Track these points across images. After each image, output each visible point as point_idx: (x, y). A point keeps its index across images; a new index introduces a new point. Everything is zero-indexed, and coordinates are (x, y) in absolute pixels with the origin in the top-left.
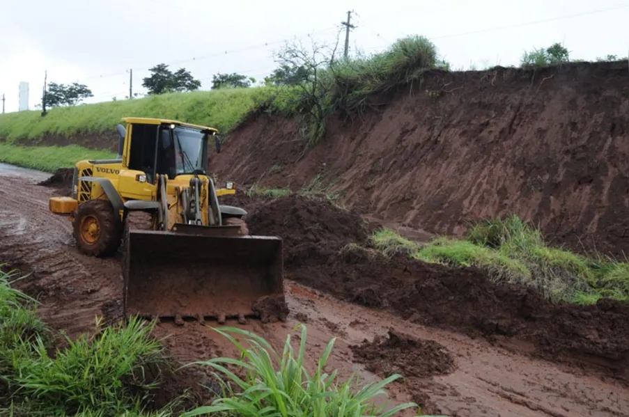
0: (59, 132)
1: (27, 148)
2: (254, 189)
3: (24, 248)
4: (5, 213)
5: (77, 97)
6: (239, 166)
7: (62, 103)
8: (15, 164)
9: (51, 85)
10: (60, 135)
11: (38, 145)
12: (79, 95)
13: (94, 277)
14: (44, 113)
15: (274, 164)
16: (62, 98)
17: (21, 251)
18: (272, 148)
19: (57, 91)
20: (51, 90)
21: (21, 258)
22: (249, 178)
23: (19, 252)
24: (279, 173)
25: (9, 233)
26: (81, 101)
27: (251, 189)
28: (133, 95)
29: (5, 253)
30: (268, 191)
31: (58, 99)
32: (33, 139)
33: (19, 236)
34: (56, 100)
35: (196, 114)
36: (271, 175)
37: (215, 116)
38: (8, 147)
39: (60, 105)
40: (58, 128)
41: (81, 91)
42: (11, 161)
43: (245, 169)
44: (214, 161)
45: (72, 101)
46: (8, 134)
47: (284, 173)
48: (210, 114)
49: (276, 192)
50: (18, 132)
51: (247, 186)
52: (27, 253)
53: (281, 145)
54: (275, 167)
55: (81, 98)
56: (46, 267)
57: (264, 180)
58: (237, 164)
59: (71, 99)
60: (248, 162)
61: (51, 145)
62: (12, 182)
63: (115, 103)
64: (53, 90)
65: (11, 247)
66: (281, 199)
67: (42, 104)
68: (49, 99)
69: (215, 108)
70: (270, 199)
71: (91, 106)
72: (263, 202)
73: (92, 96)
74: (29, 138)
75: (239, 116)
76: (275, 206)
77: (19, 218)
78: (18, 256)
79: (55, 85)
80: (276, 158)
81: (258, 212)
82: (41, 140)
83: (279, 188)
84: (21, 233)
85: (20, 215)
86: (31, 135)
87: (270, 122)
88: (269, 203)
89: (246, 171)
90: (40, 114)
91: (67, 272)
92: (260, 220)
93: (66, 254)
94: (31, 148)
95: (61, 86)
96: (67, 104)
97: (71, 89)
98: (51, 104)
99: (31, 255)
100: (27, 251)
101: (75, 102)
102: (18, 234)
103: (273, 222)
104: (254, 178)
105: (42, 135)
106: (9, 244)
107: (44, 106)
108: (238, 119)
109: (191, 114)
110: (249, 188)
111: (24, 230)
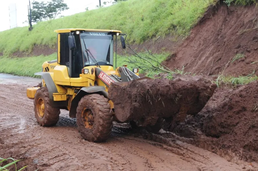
0: (43, 43)
1: (19, 59)
2: (220, 78)
3: (26, 145)
4: (9, 116)
5: (55, 11)
6: (203, 58)
7: (44, 17)
8: (11, 73)
9: (34, 4)
10: (45, 45)
11: (28, 56)
12: (57, 9)
13: (85, 167)
14: (31, 28)
15: (237, 53)
16: (44, 13)
17: (25, 147)
18: (234, 38)
19: (39, 8)
20: (34, 7)
21: (25, 153)
22: (214, 68)
23: (23, 148)
24: (243, 61)
25: (13, 132)
26: (59, 15)
27: (218, 79)
28: (102, 4)
29: (12, 150)
30: (233, 80)
31: (41, 14)
32: (24, 51)
33: (21, 135)
34: (39, 15)
35: (159, 15)
36: (235, 64)
37: (177, 15)
38: (4, 59)
39: (43, 19)
40: (43, 39)
41: (58, 6)
42: (8, 71)
43: (209, 60)
44: (179, 55)
45: (52, 15)
46: (4, 49)
47: (247, 60)
48: (172, 13)
49: (242, 79)
50: (11, 46)
51: (214, 76)
52: (30, 149)
53: (242, 34)
54: (239, 56)
55: (59, 12)
56: (45, 161)
57: (229, 69)
58: (201, 56)
59: (51, 13)
60: (212, 54)
61: (39, 55)
62: (11, 89)
63: (89, 13)
64: (36, 7)
65: (17, 144)
66: (249, 87)
67: (28, 20)
68: (34, 16)
69: (177, 6)
70: (238, 87)
71: (68, 18)
72: (231, 90)
73: (67, 9)
74: (21, 50)
75: (199, 11)
76: (244, 93)
77: (18, 119)
78: (23, 152)
79: (37, 3)
80: (239, 47)
81: (227, 99)
82: (30, 51)
83: (244, 75)
84: (22, 132)
85: (20, 116)
86: (22, 48)
87: (230, 13)
88: (237, 91)
89: (211, 62)
90: (28, 29)
91: (62, 164)
92: (231, 108)
93: (60, 148)
94: (23, 58)
95: (42, 3)
96: (48, 18)
97: (50, 5)
98: (35, 20)
99: (32, 150)
100: (29, 147)
101: (54, 15)
102: (20, 132)
103: (244, 109)
104: (219, 68)
105: (31, 47)
106: (15, 142)
107: (30, 22)
108: (199, 14)
109: (154, 14)
110: (216, 78)
111: (24, 129)
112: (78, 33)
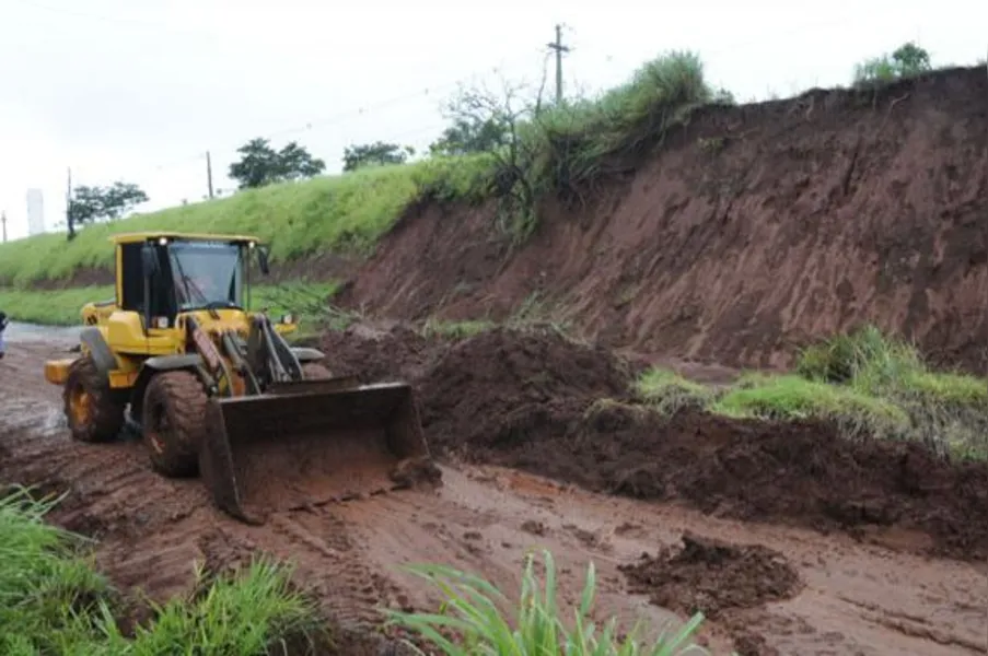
0: (98, 264)
1: (48, 293)
2: (431, 324)
3: (58, 458)
4: (23, 403)
5: (122, 204)
6: (402, 290)
7: (100, 216)
8: (30, 321)
9: (77, 190)
10: (101, 268)
11: (66, 287)
12: (126, 201)
13: (179, 494)
14: (72, 235)
15: (460, 281)
16: (100, 208)
17: (55, 462)
18: (452, 256)
19: (88, 199)
20: (79, 197)
21: (57, 473)
22: (421, 308)
23: (52, 465)
24: (468, 295)
25: (33, 433)
26: (127, 211)
27: (427, 325)
28: (215, 193)
29: (30, 468)
30: (452, 327)
31: (92, 210)
32: (56, 279)
33: (50, 438)
34: (88, 212)
35: (321, 214)
36: (455, 300)
37: (353, 215)
38: (17, 294)
39: (97, 220)
40: (95, 257)
41: (129, 195)
42: (24, 316)
43: (412, 293)
44: (359, 286)
45: (116, 211)
46: (14, 275)
47: (477, 294)
48: (346, 210)
49: (467, 326)
50: (32, 269)
51: (420, 321)
52: (66, 465)
53: (467, 250)
54: (462, 286)
55: (130, 205)
56: (99, 485)
57: (445, 309)
58: (399, 286)
59: (112, 209)
60: (415, 284)
61: (88, 285)
62: (29, 351)
63: (187, 210)
64: (83, 197)
65: (38, 457)
66: (478, 338)
67: (66, 221)
68: (78, 212)
69: (352, 200)
70: (459, 340)
71: (148, 217)
72: (448, 345)
73: (146, 200)
74: (51, 277)
75: (394, 210)
76: (468, 350)
77: (44, 408)
78: (52, 471)
79: (84, 189)
80: (462, 272)
81: (441, 362)
82: (70, 278)
83: (472, 319)
84: (52, 432)
85: (47, 402)
86: (54, 272)
87: (446, 214)
88: (457, 347)
89: (414, 297)
90: (65, 238)
91: (134, 490)
92: (447, 375)
93: (129, 461)
94: (55, 292)
95: (96, 189)
96: (108, 218)
97: (112, 192)
98: (81, 220)
99: (71, 466)
100: (64, 461)
101: (119, 213)
102: (47, 434)
103: (469, 377)
104: (428, 308)
105: (71, 271)
106: (36, 452)
107: (70, 224)
108: (391, 216)
109: (311, 214)
110: (423, 324)
111: (56, 427)
112: (163, 242)
